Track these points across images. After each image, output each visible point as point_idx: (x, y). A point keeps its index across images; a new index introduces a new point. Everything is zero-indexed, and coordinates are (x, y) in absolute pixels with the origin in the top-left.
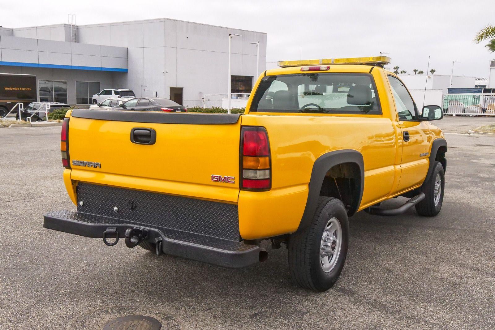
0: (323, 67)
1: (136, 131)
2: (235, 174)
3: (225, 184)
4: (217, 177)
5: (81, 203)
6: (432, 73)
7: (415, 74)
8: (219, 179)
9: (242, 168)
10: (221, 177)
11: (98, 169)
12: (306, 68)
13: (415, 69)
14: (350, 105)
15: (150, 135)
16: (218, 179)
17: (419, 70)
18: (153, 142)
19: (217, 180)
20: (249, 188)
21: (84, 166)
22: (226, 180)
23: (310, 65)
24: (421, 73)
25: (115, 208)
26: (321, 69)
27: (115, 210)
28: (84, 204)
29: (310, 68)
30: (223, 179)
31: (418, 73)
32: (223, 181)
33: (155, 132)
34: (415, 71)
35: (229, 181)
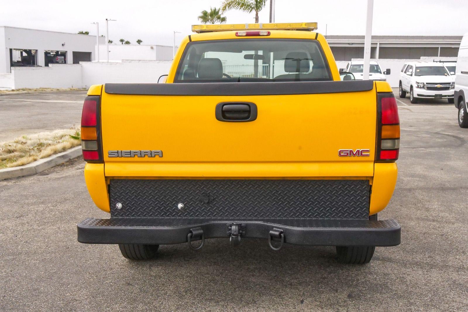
0: (264, 32)
1: (225, 106)
2: (371, 146)
3: (356, 158)
4: (348, 151)
5: (119, 205)
6: (139, 43)
7: (122, 44)
8: (349, 154)
9: (379, 139)
10: (352, 151)
11: (157, 158)
12: (243, 33)
13: (121, 39)
14: (287, 73)
15: (249, 109)
16: (347, 153)
17: (126, 40)
18: (255, 118)
19: (347, 155)
20: (388, 160)
21: (131, 157)
22: (360, 153)
23: (248, 30)
24: (128, 43)
25: (180, 206)
26: (261, 34)
27: (182, 208)
28: (123, 206)
29: (247, 33)
30: (355, 153)
31: (125, 44)
32: (354, 155)
33: (255, 106)
34: (122, 41)
35: (363, 154)
